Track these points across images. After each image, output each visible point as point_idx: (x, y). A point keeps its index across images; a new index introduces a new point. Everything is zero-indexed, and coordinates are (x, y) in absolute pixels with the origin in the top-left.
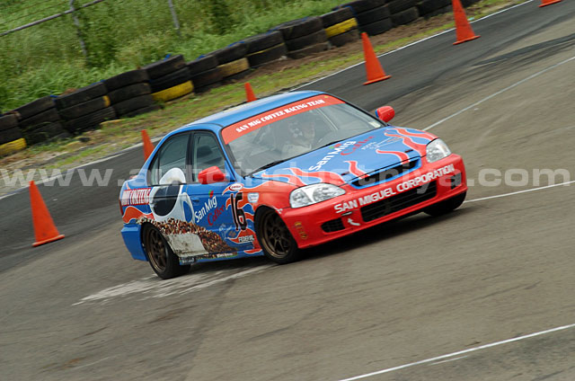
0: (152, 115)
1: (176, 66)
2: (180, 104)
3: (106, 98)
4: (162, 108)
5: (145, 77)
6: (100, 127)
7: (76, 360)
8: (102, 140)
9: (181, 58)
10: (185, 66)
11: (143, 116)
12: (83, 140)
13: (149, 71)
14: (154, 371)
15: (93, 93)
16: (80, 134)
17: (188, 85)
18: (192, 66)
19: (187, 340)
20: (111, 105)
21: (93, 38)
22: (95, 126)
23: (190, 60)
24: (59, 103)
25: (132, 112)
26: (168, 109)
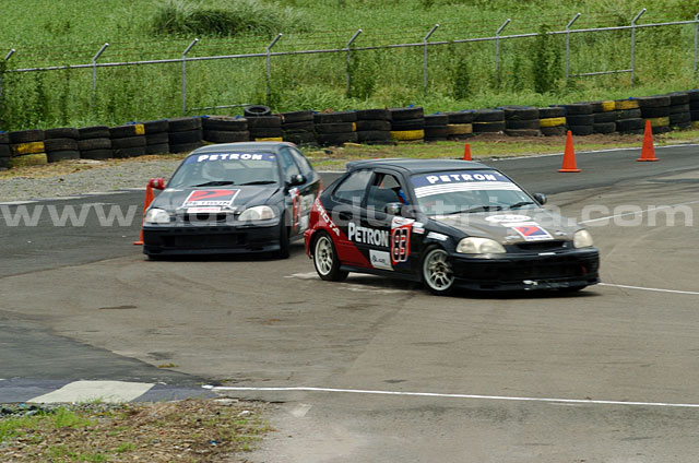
0: (386, 148)
1: (416, 115)
2: (410, 146)
3: (354, 124)
4: (396, 144)
5: (389, 117)
6: (343, 146)
7: (274, 320)
8: (342, 156)
9: (421, 110)
10: (422, 117)
11: (379, 147)
12: (327, 152)
13: (393, 113)
14: (333, 347)
15: (346, 118)
16: (327, 146)
17: (421, 133)
18: (428, 119)
19: (365, 330)
20: (357, 130)
21: (357, 76)
22: (340, 144)
23: (428, 114)
24: (317, 118)
25: (372, 141)
26: (399, 147)
